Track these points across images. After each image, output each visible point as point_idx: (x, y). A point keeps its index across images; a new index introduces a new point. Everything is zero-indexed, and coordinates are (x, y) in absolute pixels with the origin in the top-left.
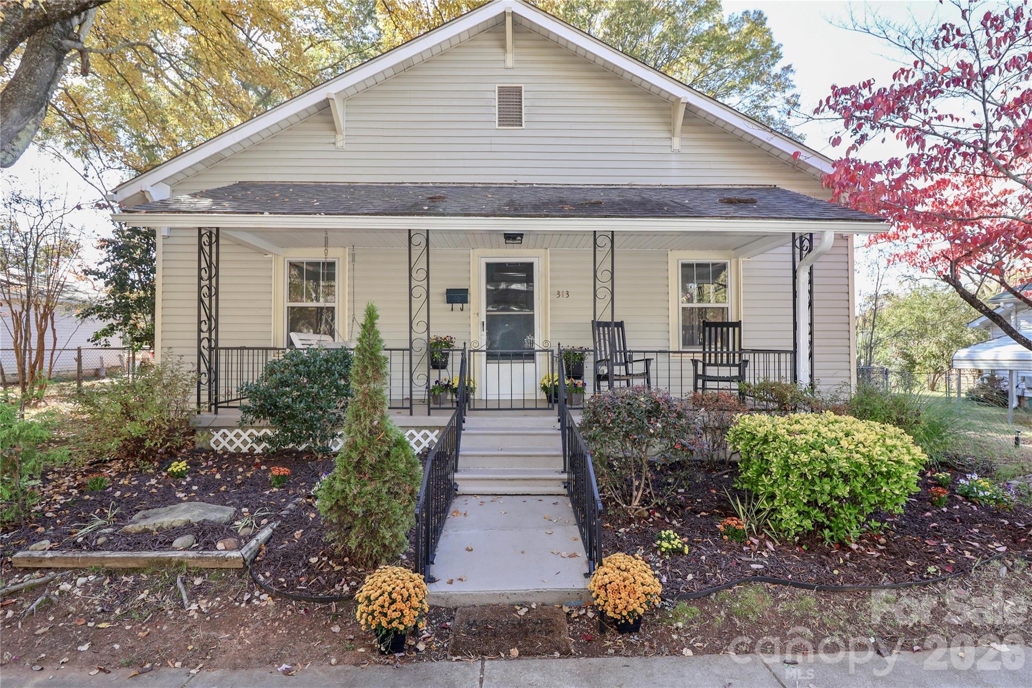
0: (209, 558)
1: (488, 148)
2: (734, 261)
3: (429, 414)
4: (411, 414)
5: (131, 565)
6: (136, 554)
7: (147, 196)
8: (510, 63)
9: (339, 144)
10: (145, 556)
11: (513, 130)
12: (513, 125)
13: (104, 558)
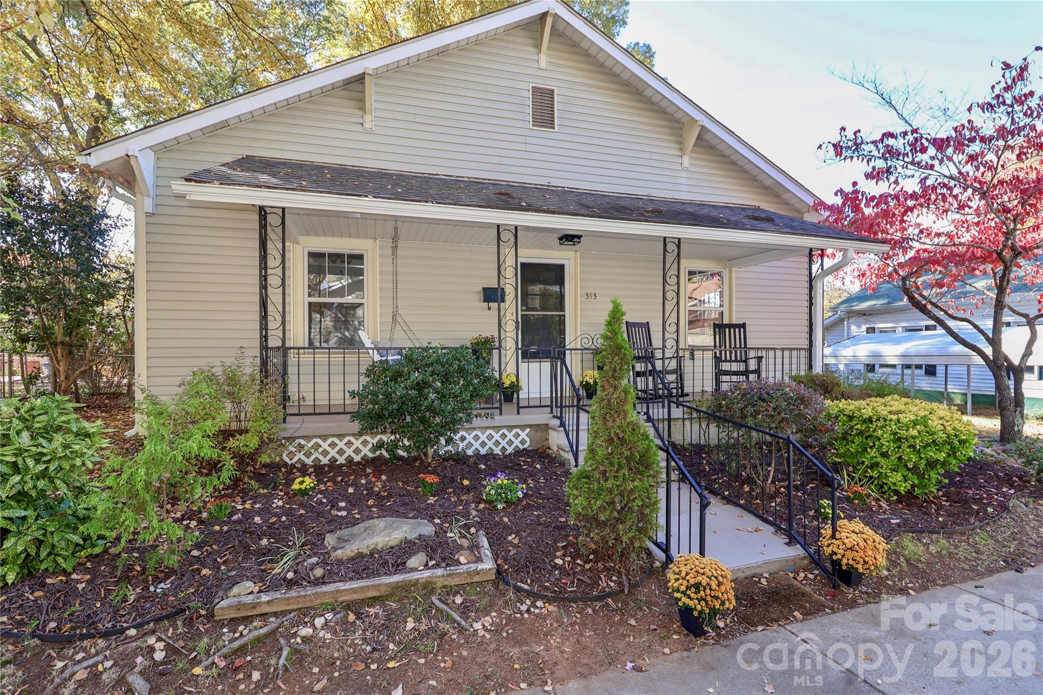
0: (460, 574)
1: (523, 147)
2: (727, 270)
3: (518, 413)
4: (501, 414)
5: (375, 593)
6: (376, 581)
7: (133, 161)
8: (543, 64)
9: (368, 125)
10: (388, 581)
11: (545, 132)
12: (545, 127)
13: (338, 591)
